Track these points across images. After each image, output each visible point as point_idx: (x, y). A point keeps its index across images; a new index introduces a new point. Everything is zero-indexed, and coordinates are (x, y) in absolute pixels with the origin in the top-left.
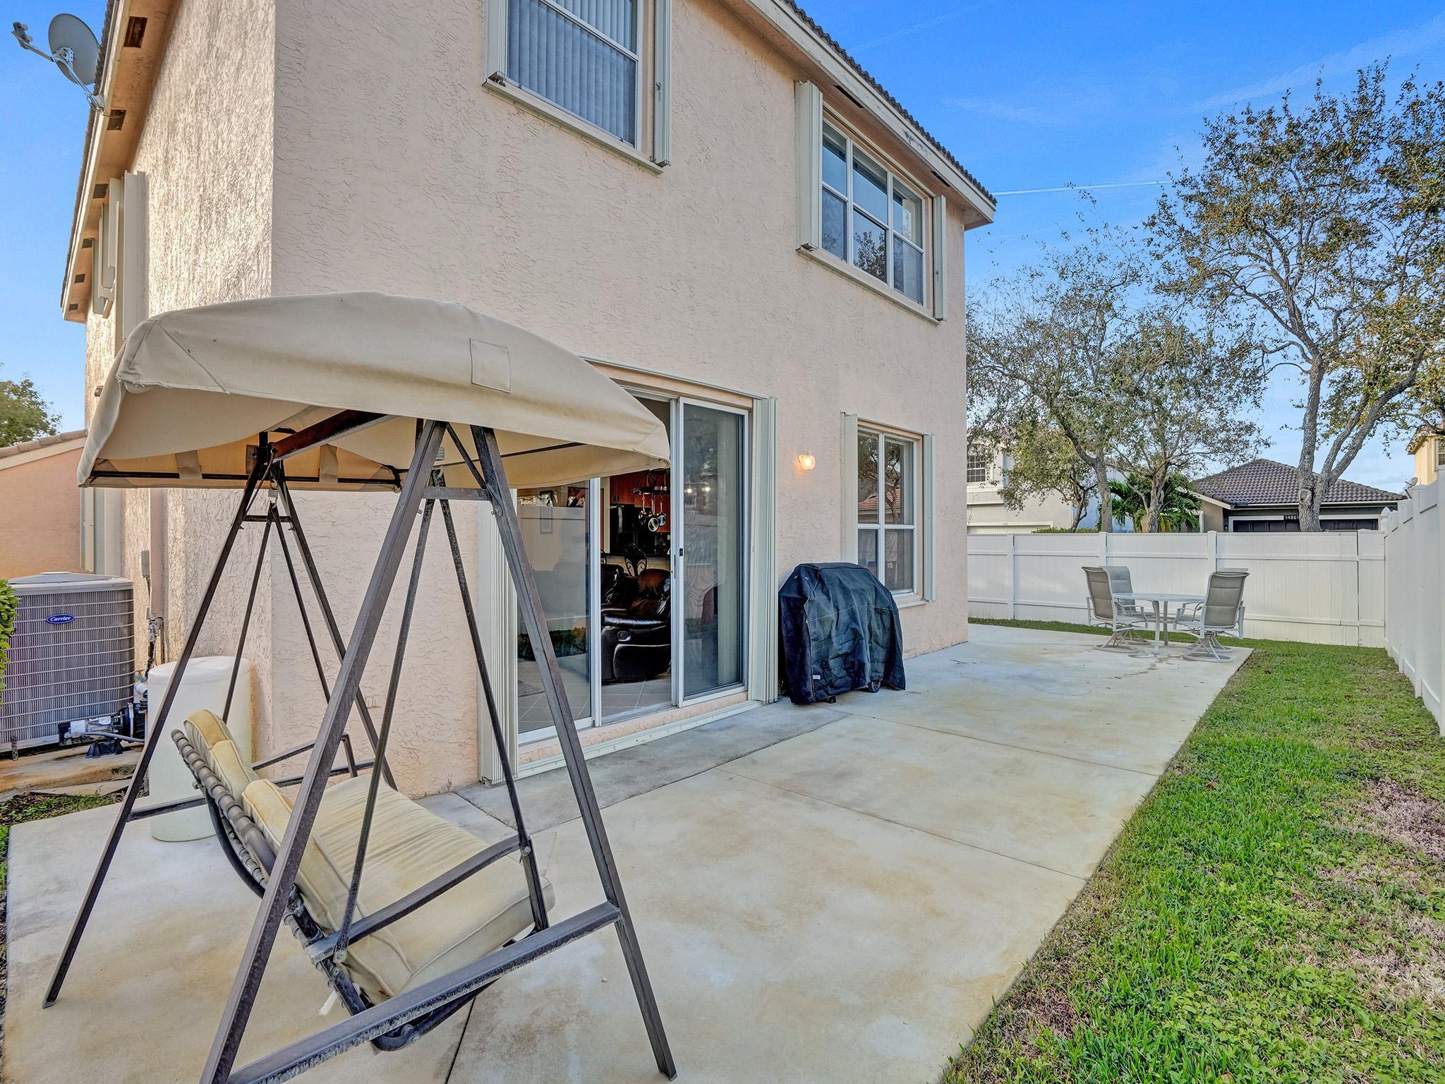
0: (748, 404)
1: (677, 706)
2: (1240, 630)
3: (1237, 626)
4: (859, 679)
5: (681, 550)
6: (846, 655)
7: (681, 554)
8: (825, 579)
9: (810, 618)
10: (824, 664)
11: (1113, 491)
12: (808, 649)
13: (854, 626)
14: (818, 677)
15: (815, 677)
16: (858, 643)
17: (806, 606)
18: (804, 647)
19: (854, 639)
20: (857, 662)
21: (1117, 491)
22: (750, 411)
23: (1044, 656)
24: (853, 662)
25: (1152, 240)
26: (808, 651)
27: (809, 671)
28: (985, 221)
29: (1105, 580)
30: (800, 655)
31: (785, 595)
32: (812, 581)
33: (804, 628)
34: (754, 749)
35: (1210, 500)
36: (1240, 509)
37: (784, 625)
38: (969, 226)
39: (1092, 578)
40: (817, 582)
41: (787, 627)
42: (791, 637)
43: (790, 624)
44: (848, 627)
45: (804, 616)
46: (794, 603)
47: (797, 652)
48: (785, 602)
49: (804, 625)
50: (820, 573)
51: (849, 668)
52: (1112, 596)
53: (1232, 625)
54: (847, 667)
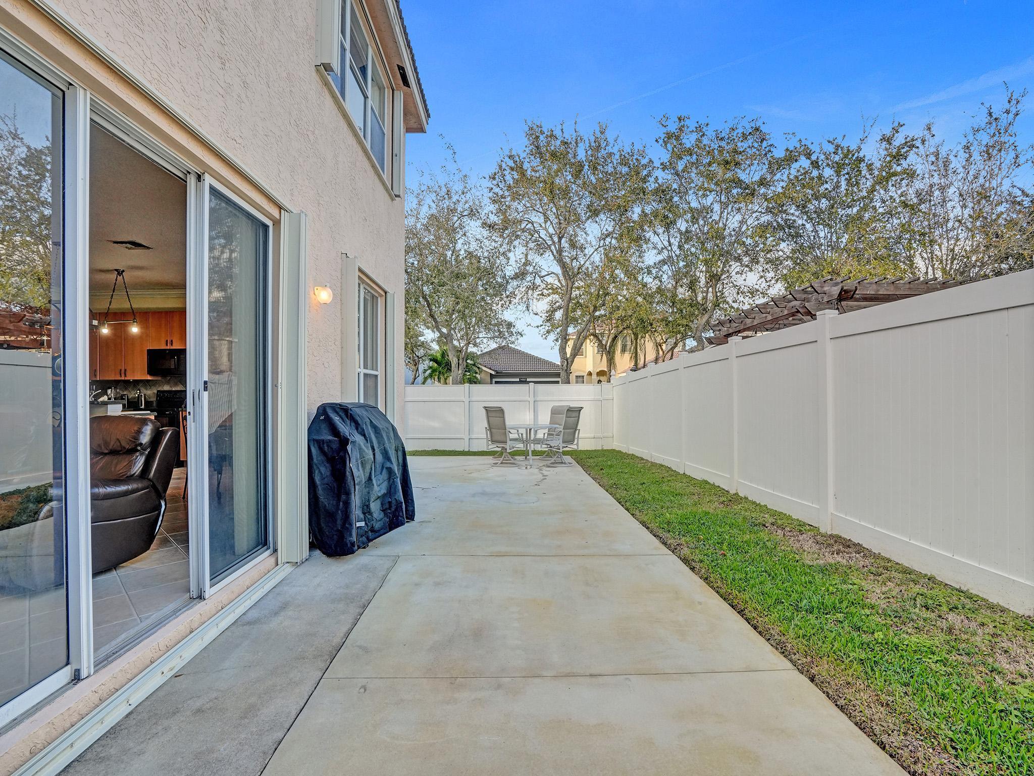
0: (275, 212)
1: (201, 597)
2: (577, 445)
3: (575, 442)
4: (397, 519)
5: (205, 383)
6: (384, 495)
7: (206, 389)
8: (358, 419)
9: (353, 460)
10: (366, 509)
11: (431, 360)
12: (353, 494)
13: (388, 465)
14: (362, 524)
15: (358, 524)
16: (394, 482)
17: (349, 448)
18: (348, 494)
19: (389, 479)
20: (394, 502)
21: (434, 360)
22: (277, 223)
23: (470, 475)
24: (390, 503)
25: (492, 189)
26: (353, 497)
27: (353, 518)
28: (421, 130)
29: (501, 415)
30: (343, 502)
31: (315, 437)
32: (344, 422)
33: (347, 473)
34: (344, 629)
35: (484, 368)
36: (499, 374)
37: (317, 472)
38: (409, 130)
39: (490, 414)
40: (348, 422)
41: (321, 474)
42: (327, 484)
43: (324, 470)
44: (383, 467)
45: (348, 459)
46: (328, 446)
47: (339, 500)
48: (316, 445)
49: (348, 469)
50: (351, 412)
51: (386, 509)
52: (507, 426)
53: (574, 441)
54: (384, 508)
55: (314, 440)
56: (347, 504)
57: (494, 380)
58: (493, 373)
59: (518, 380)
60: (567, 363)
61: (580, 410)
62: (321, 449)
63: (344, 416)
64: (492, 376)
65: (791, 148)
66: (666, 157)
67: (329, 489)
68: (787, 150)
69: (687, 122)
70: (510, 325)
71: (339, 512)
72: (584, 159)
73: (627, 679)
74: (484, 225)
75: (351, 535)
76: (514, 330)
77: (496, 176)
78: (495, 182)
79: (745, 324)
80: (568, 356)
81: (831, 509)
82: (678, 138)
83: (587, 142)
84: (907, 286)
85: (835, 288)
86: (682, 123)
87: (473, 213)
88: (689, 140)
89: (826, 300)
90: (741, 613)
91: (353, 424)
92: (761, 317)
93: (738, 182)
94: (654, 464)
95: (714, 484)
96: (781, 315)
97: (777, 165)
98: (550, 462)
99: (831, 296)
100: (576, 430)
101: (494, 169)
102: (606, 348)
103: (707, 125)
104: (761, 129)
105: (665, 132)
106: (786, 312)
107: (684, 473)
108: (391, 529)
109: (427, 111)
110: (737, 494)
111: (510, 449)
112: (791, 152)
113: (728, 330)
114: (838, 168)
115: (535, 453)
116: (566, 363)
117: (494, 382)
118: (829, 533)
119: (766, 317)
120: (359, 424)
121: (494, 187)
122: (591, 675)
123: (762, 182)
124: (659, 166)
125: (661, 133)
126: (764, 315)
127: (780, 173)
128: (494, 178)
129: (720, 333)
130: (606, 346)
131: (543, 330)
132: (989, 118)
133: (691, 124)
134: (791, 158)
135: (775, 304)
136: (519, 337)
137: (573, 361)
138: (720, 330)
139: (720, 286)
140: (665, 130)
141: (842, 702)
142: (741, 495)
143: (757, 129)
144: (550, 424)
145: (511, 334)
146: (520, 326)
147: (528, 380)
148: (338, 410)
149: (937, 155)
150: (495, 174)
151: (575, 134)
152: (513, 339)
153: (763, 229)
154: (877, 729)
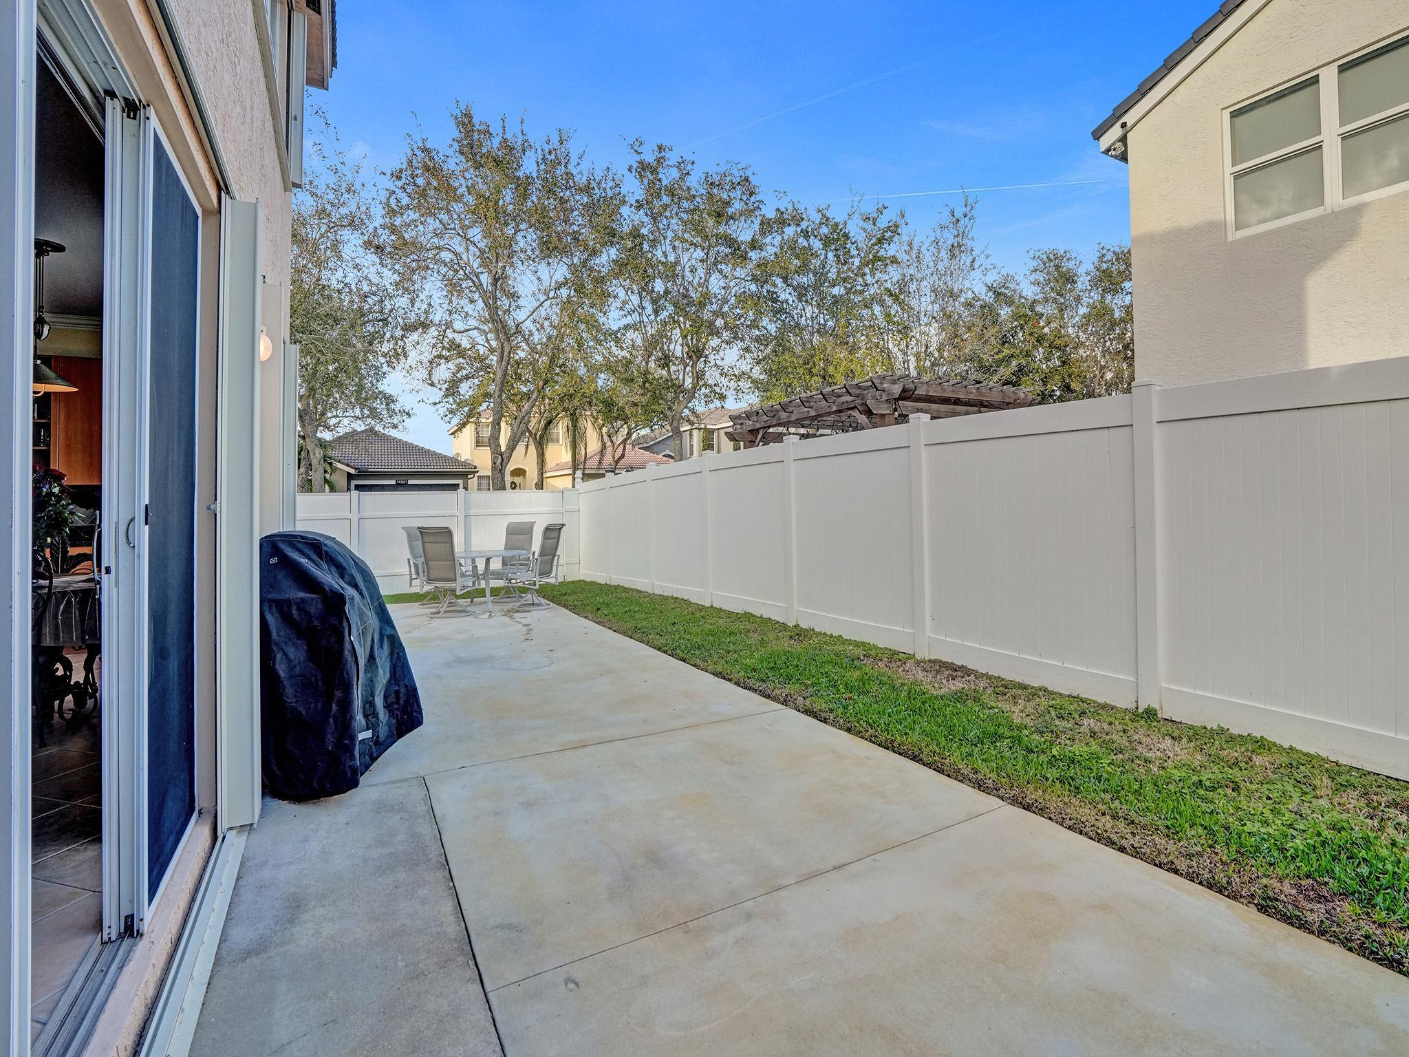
2: (554, 576)
5: (147, 508)
7: (147, 520)
8: (341, 559)
9: (354, 629)
10: (369, 709)
12: (355, 687)
13: (389, 631)
14: (366, 734)
15: (362, 736)
16: (398, 657)
17: (348, 610)
18: (347, 687)
19: (392, 653)
24: (397, 692)
26: (355, 692)
27: (354, 726)
28: (324, 84)
29: (444, 540)
30: (338, 703)
31: (274, 596)
32: (317, 565)
33: (346, 652)
34: (448, 906)
35: (340, 466)
36: (363, 474)
37: (279, 656)
38: (310, 82)
39: (426, 539)
40: (324, 565)
41: (289, 660)
42: (301, 676)
43: (293, 654)
44: (382, 636)
45: (347, 629)
46: (299, 609)
47: (329, 699)
48: (274, 609)
49: (347, 646)
50: (326, 549)
51: (392, 703)
52: (457, 555)
53: (551, 572)
54: (389, 701)
55: (270, 601)
56: (346, 704)
57: (353, 483)
58: (353, 471)
59: (394, 482)
60: (502, 459)
61: (560, 529)
62: (286, 618)
63: (314, 557)
64: (350, 477)
65: (783, 209)
66: (640, 194)
67: (305, 684)
68: (778, 210)
69: (668, 155)
70: (389, 400)
71: (331, 720)
72: (534, 175)
73: (874, 860)
74: (368, 244)
75: (352, 757)
76: (397, 407)
77: (403, 176)
78: (399, 183)
79: (779, 418)
80: (503, 449)
81: (928, 633)
82: (654, 171)
83: (539, 152)
84: (951, 389)
85: (896, 386)
86: (663, 154)
87: (353, 223)
88: (668, 175)
89: (884, 398)
90: (915, 758)
91: (333, 569)
92: (801, 411)
93: (730, 242)
94: (664, 599)
95: (761, 617)
96: (828, 410)
97: (767, 226)
98: (519, 604)
99: (892, 394)
100: (554, 556)
101: (398, 162)
102: (536, 438)
103: (693, 163)
104: (750, 179)
105: (639, 160)
106: (834, 408)
107: (712, 606)
108: (400, 735)
109: (334, 55)
110: (796, 626)
111: (461, 590)
112: (782, 213)
113: (754, 425)
114: (827, 242)
115: (495, 592)
116: (500, 460)
117: (353, 487)
118: (927, 658)
119: (808, 412)
120: (345, 569)
121: (397, 191)
122: (836, 868)
123: (754, 245)
124: (634, 203)
125: (633, 160)
126: (806, 410)
127: (771, 237)
128: (399, 178)
129: (742, 428)
130: (536, 435)
131: (442, 409)
132: (951, 217)
133: (672, 158)
134: (781, 221)
135: (824, 397)
136: (404, 418)
137: (509, 458)
138: (742, 424)
139: (700, 365)
140: (638, 158)
141: (1068, 822)
142: (804, 626)
143: (747, 180)
144: (506, 549)
145: (392, 413)
146: (405, 401)
147: (410, 482)
148: (300, 546)
149: (910, 244)
150: (401, 171)
151: (521, 137)
152: (395, 421)
153: (743, 299)
154: (1114, 837)
